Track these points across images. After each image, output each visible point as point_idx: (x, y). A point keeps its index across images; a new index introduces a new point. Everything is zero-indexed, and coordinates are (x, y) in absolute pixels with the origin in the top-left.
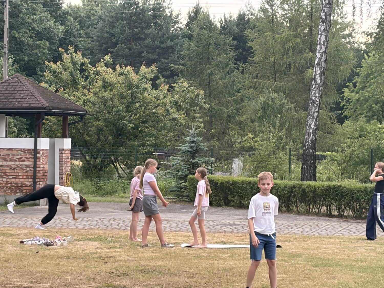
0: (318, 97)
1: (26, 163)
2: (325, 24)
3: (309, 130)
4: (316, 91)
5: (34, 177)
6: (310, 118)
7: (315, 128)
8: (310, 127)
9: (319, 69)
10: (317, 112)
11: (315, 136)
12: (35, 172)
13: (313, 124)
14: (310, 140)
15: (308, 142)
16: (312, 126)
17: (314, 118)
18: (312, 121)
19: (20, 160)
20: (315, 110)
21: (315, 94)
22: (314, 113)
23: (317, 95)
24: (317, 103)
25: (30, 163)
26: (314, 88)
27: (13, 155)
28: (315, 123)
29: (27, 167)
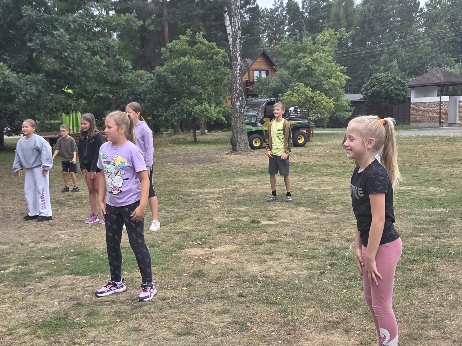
1: (437, 108)
5: (440, 114)
12: (440, 112)
19: (434, 107)
25: (438, 108)
27: (431, 105)
29: (437, 110)
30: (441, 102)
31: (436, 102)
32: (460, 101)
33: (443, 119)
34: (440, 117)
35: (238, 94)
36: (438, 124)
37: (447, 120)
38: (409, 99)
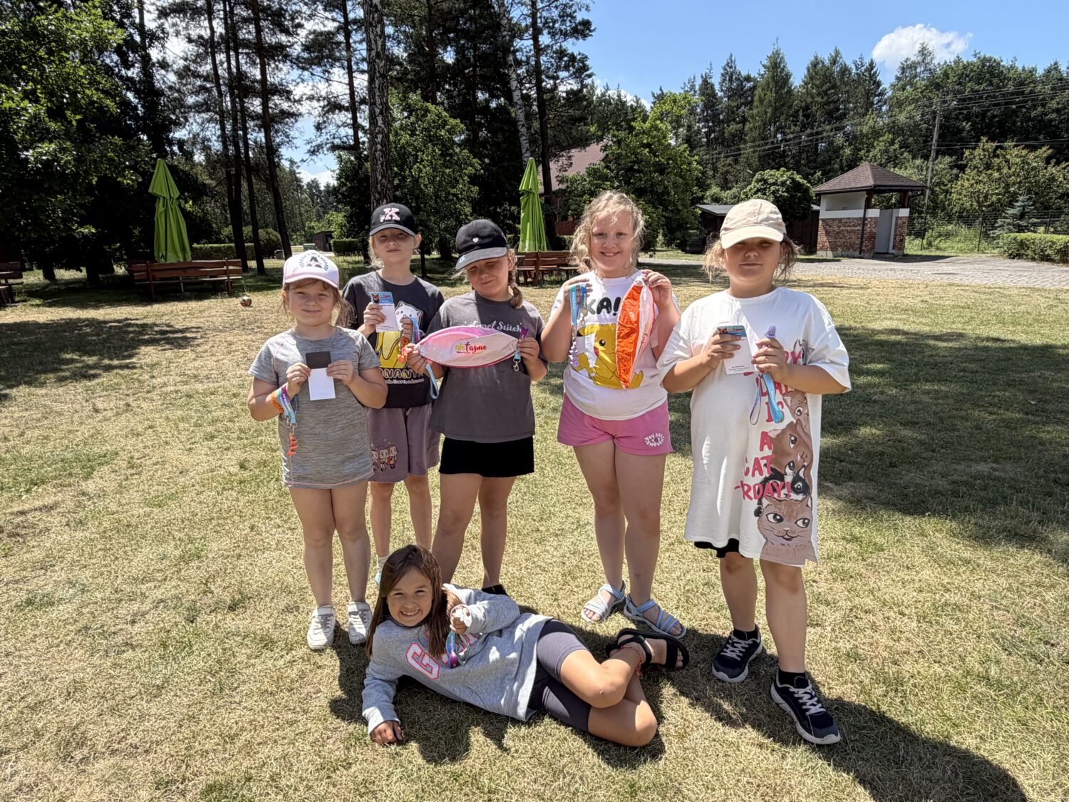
1: (858, 228)
12: (863, 234)
19: (854, 226)
25: (860, 228)
27: (850, 223)
29: (858, 230)
30: (864, 219)
31: (857, 219)
32: (897, 218)
33: (866, 246)
34: (862, 242)
35: (379, 193)
36: (857, 253)
37: (873, 248)
38: (818, 212)
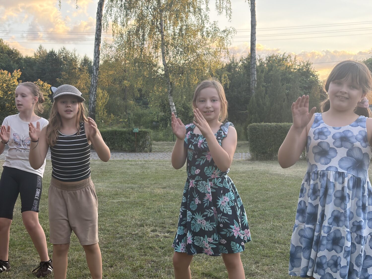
0: (95, 83)
2: (97, 41)
3: (91, 102)
4: (94, 79)
6: (91, 95)
7: (94, 100)
8: (91, 100)
9: (95, 67)
10: (95, 91)
11: (94, 105)
13: (93, 98)
14: (91, 107)
15: (90, 108)
16: (92, 99)
17: (93, 94)
18: (92, 96)
20: (93, 90)
21: (93, 81)
22: (93, 92)
23: (95, 82)
24: (95, 86)
26: (93, 78)
28: (94, 97)
